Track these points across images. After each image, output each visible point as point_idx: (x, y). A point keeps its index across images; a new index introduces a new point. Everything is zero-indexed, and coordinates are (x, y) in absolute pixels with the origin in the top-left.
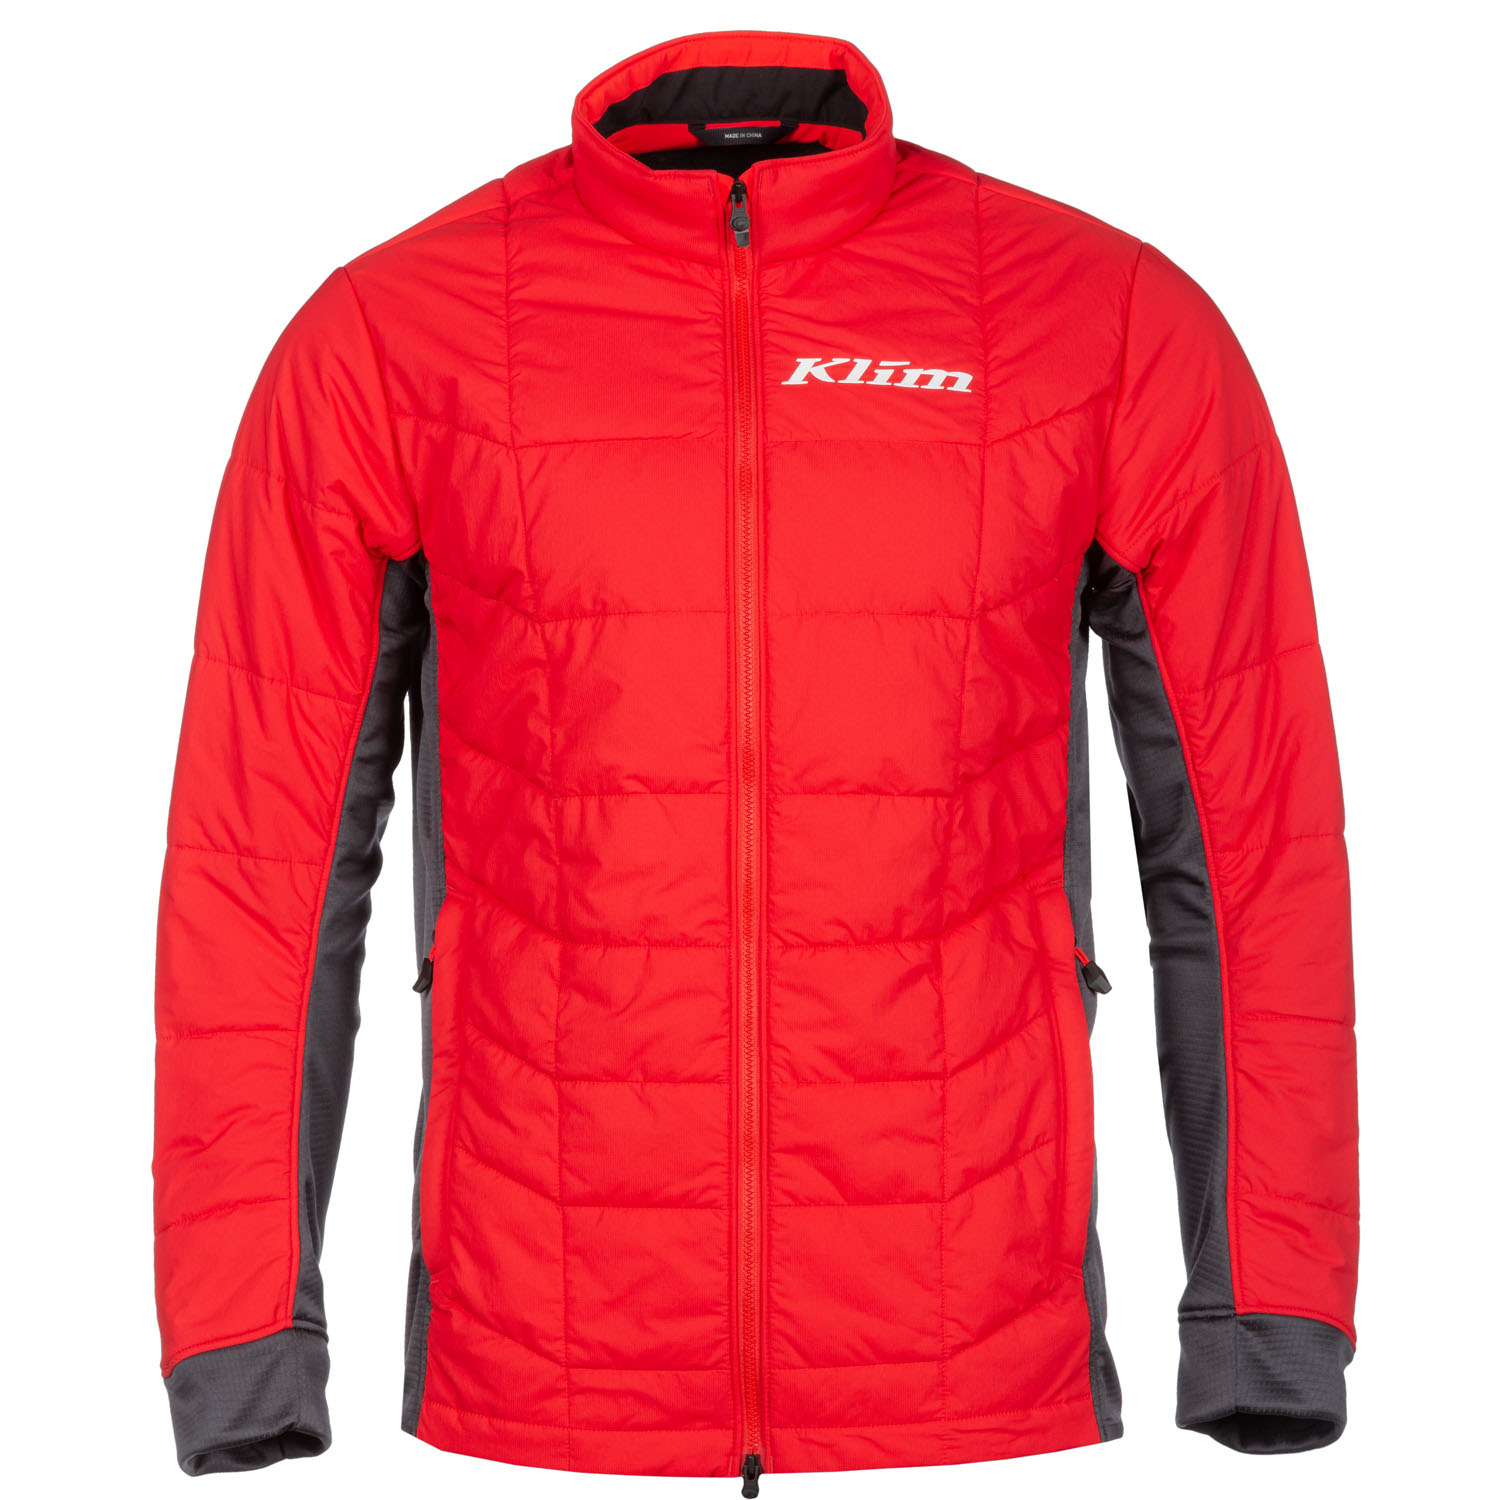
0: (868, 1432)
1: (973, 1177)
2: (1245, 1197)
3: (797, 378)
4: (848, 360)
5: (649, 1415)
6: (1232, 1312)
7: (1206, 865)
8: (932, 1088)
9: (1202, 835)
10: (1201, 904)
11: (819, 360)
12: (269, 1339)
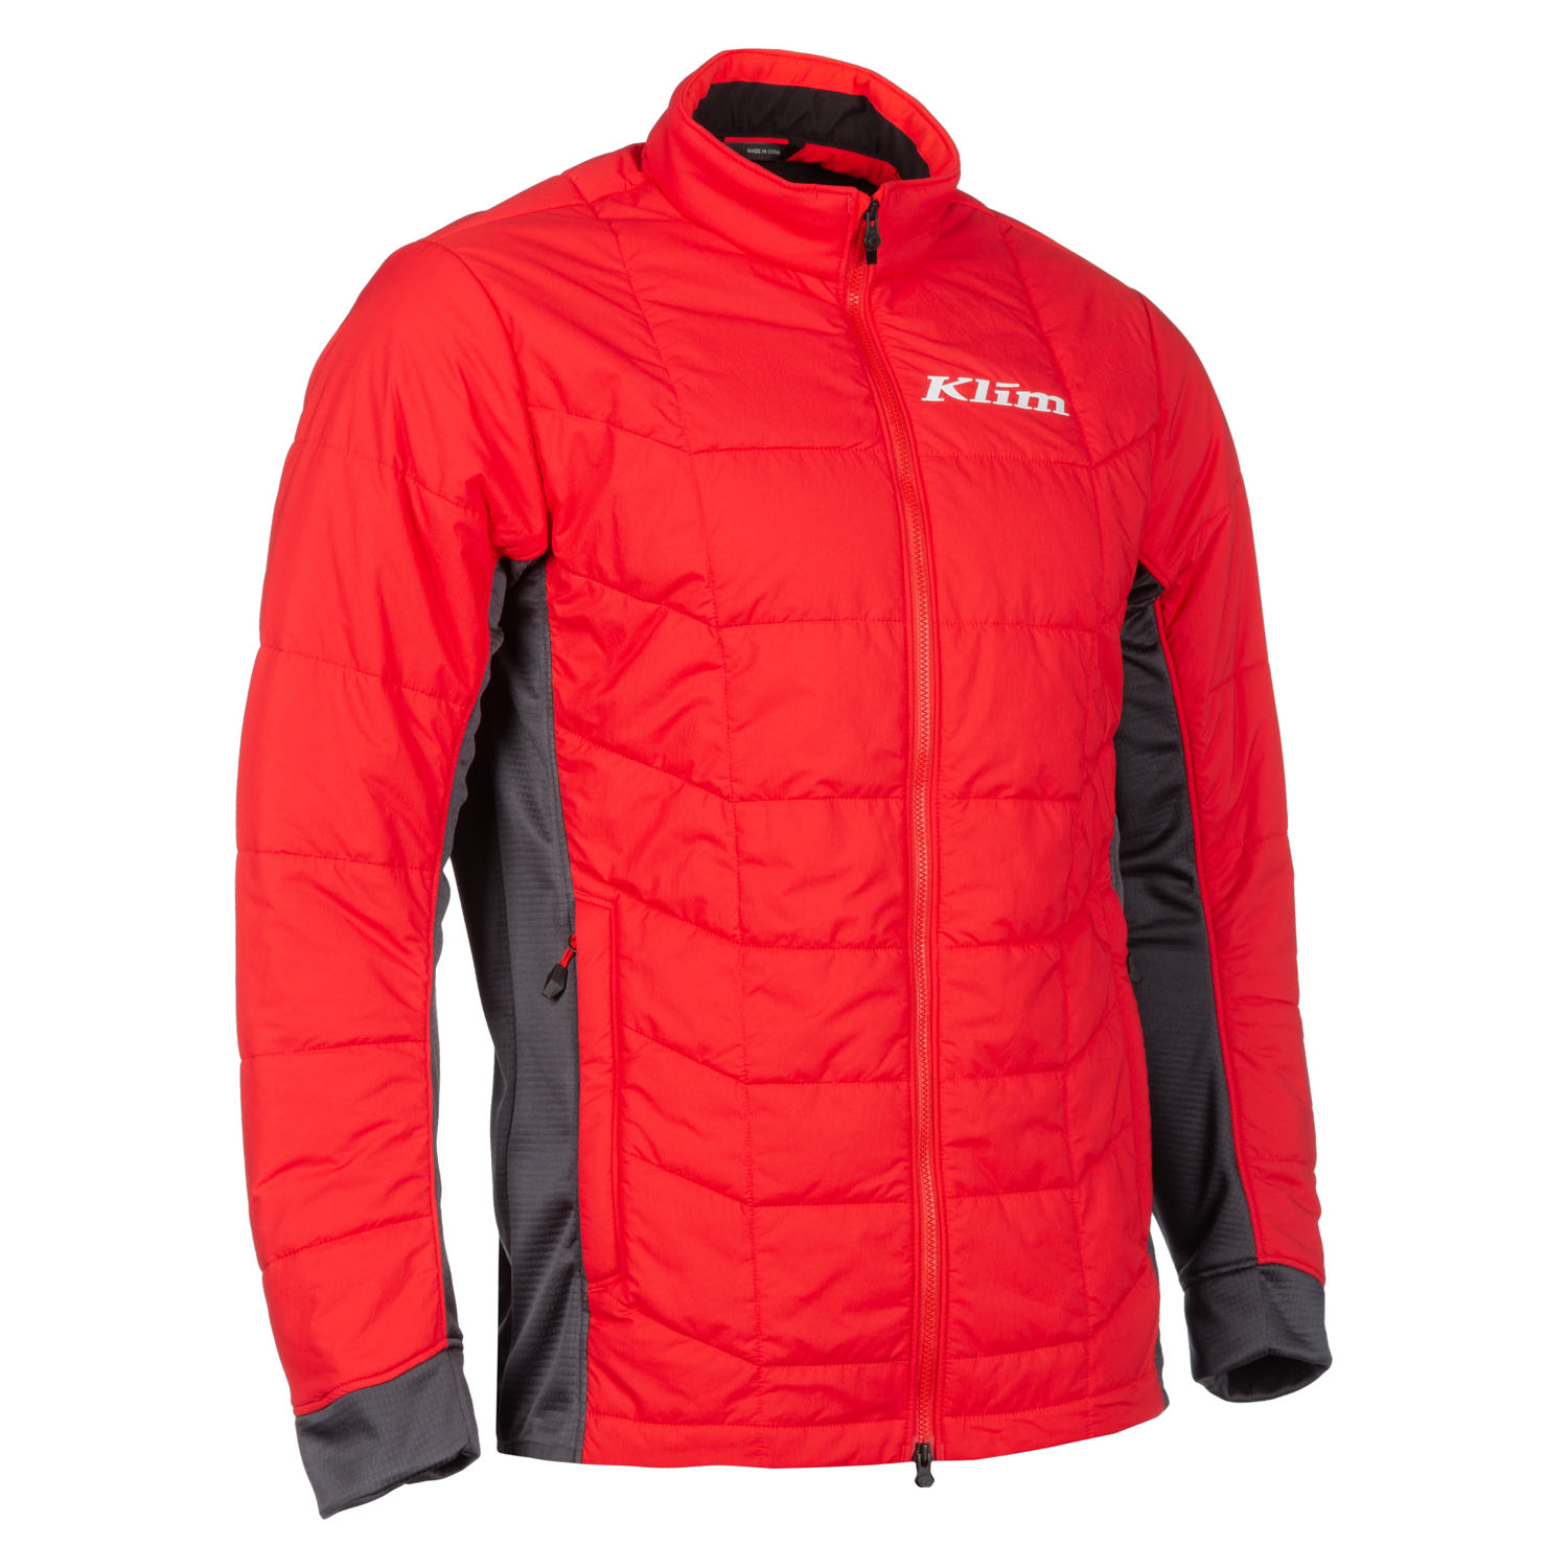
0: (1029, 1415)
1: (1092, 1160)
2: (1254, 1164)
3: (932, 395)
4: (970, 380)
5: (834, 1409)
6: (1253, 1263)
7: (1195, 862)
8: (1057, 1078)
9: (1194, 833)
10: (1189, 898)
11: (947, 378)
12: (431, 1361)
